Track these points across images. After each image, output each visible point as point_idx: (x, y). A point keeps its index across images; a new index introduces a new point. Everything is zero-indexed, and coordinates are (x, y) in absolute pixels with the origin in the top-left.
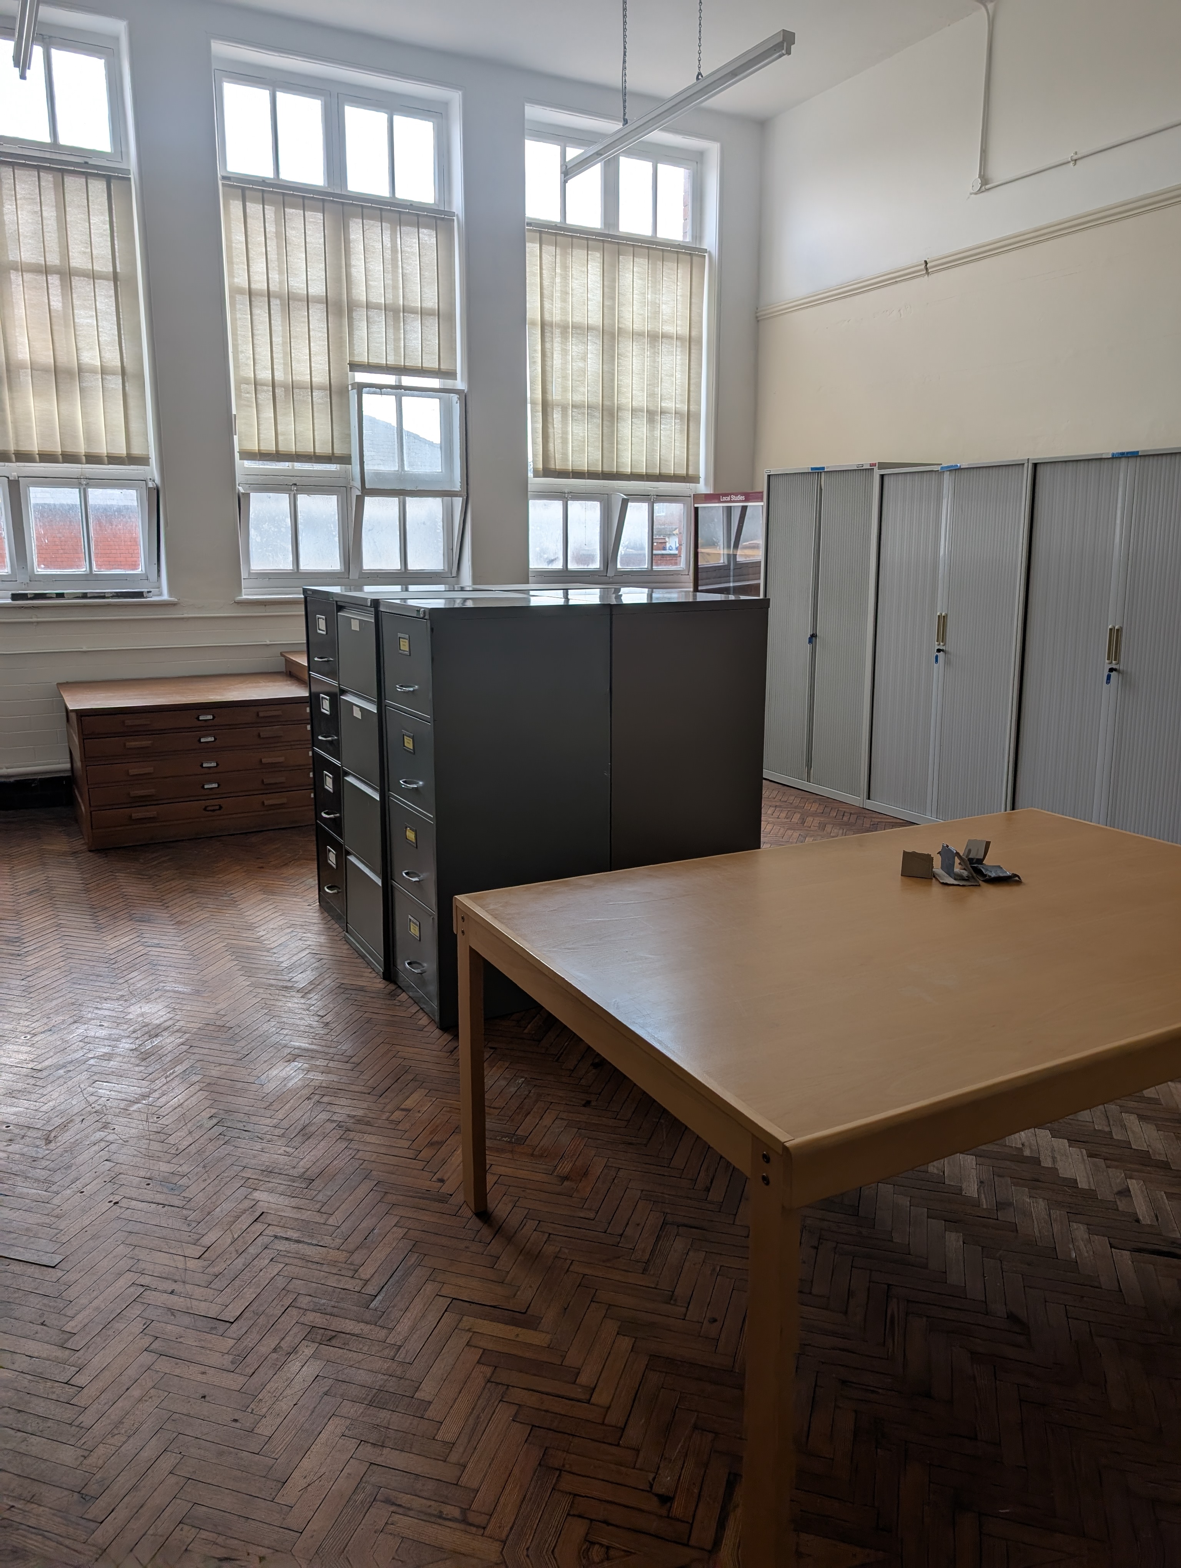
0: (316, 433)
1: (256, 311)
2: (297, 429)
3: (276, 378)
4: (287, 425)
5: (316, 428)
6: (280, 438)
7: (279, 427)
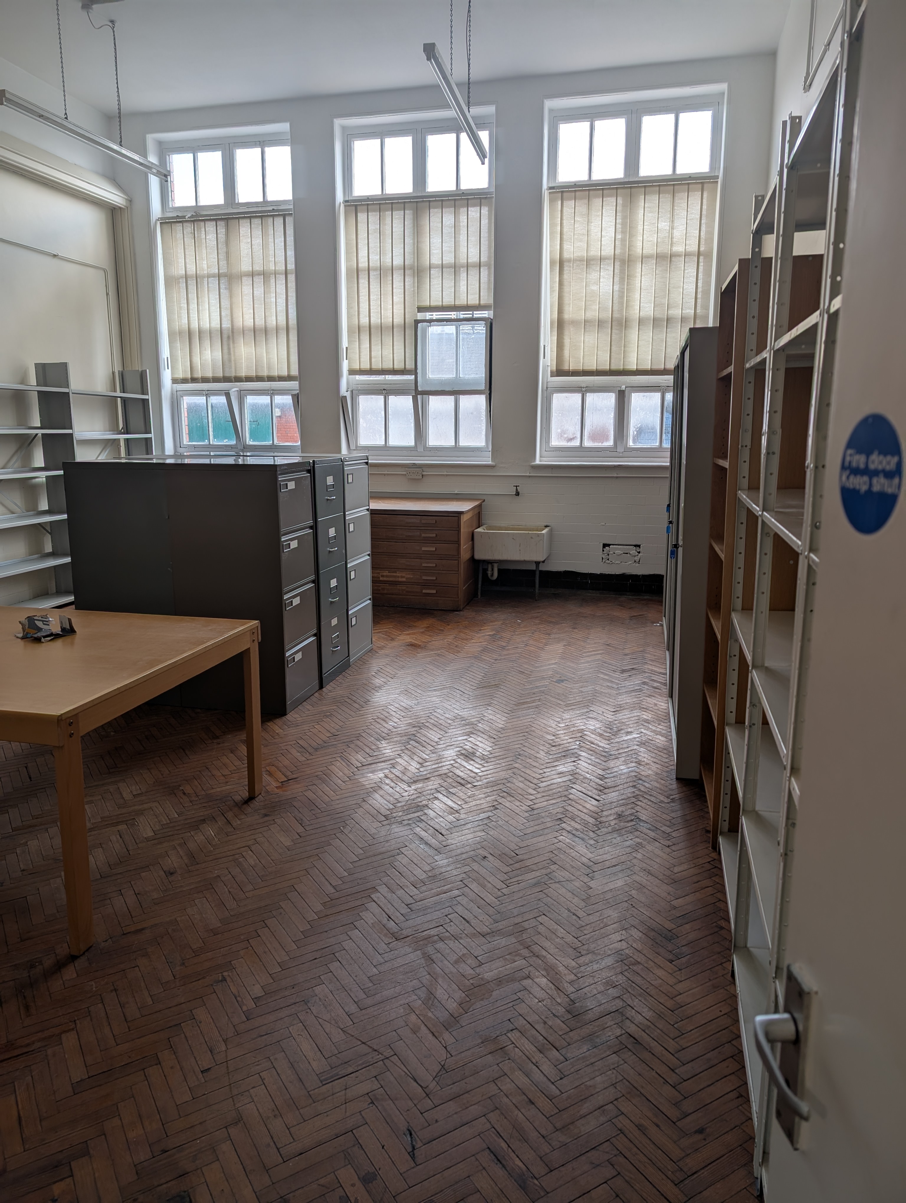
0: (395, 355)
1: (361, 281)
2: (383, 353)
3: (372, 322)
4: (376, 352)
5: (395, 352)
6: (373, 360)
7: (373, 353)
